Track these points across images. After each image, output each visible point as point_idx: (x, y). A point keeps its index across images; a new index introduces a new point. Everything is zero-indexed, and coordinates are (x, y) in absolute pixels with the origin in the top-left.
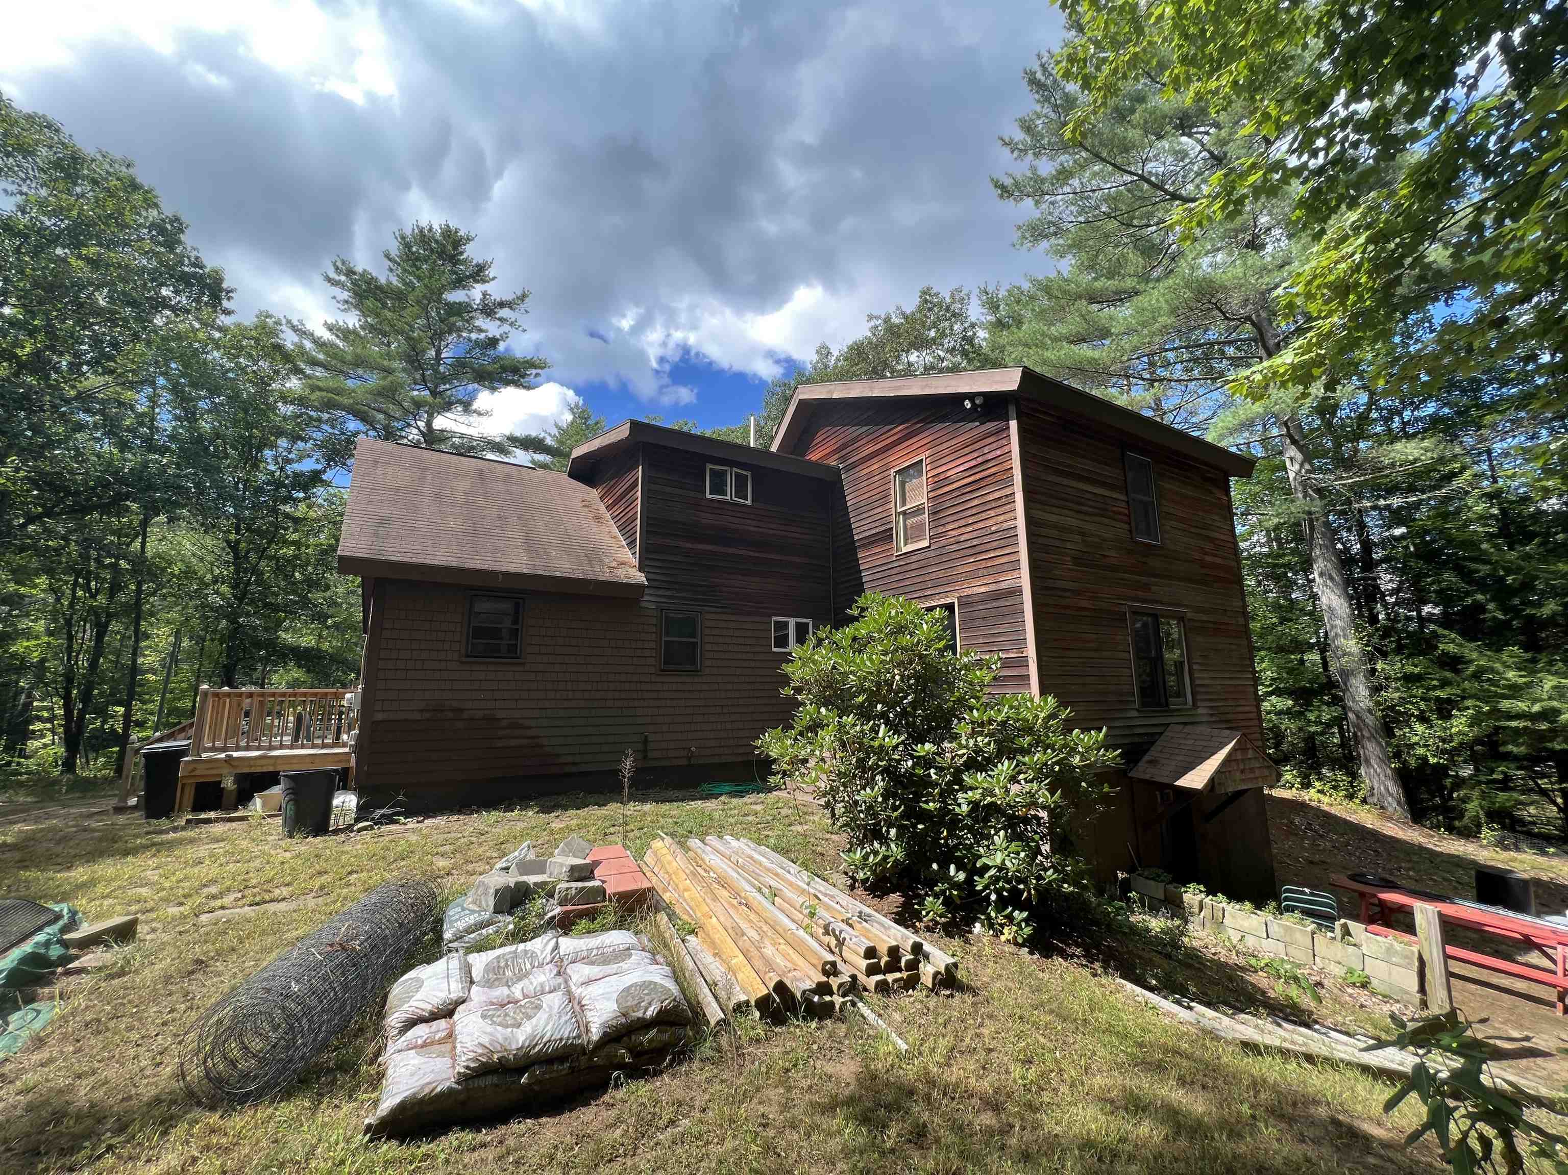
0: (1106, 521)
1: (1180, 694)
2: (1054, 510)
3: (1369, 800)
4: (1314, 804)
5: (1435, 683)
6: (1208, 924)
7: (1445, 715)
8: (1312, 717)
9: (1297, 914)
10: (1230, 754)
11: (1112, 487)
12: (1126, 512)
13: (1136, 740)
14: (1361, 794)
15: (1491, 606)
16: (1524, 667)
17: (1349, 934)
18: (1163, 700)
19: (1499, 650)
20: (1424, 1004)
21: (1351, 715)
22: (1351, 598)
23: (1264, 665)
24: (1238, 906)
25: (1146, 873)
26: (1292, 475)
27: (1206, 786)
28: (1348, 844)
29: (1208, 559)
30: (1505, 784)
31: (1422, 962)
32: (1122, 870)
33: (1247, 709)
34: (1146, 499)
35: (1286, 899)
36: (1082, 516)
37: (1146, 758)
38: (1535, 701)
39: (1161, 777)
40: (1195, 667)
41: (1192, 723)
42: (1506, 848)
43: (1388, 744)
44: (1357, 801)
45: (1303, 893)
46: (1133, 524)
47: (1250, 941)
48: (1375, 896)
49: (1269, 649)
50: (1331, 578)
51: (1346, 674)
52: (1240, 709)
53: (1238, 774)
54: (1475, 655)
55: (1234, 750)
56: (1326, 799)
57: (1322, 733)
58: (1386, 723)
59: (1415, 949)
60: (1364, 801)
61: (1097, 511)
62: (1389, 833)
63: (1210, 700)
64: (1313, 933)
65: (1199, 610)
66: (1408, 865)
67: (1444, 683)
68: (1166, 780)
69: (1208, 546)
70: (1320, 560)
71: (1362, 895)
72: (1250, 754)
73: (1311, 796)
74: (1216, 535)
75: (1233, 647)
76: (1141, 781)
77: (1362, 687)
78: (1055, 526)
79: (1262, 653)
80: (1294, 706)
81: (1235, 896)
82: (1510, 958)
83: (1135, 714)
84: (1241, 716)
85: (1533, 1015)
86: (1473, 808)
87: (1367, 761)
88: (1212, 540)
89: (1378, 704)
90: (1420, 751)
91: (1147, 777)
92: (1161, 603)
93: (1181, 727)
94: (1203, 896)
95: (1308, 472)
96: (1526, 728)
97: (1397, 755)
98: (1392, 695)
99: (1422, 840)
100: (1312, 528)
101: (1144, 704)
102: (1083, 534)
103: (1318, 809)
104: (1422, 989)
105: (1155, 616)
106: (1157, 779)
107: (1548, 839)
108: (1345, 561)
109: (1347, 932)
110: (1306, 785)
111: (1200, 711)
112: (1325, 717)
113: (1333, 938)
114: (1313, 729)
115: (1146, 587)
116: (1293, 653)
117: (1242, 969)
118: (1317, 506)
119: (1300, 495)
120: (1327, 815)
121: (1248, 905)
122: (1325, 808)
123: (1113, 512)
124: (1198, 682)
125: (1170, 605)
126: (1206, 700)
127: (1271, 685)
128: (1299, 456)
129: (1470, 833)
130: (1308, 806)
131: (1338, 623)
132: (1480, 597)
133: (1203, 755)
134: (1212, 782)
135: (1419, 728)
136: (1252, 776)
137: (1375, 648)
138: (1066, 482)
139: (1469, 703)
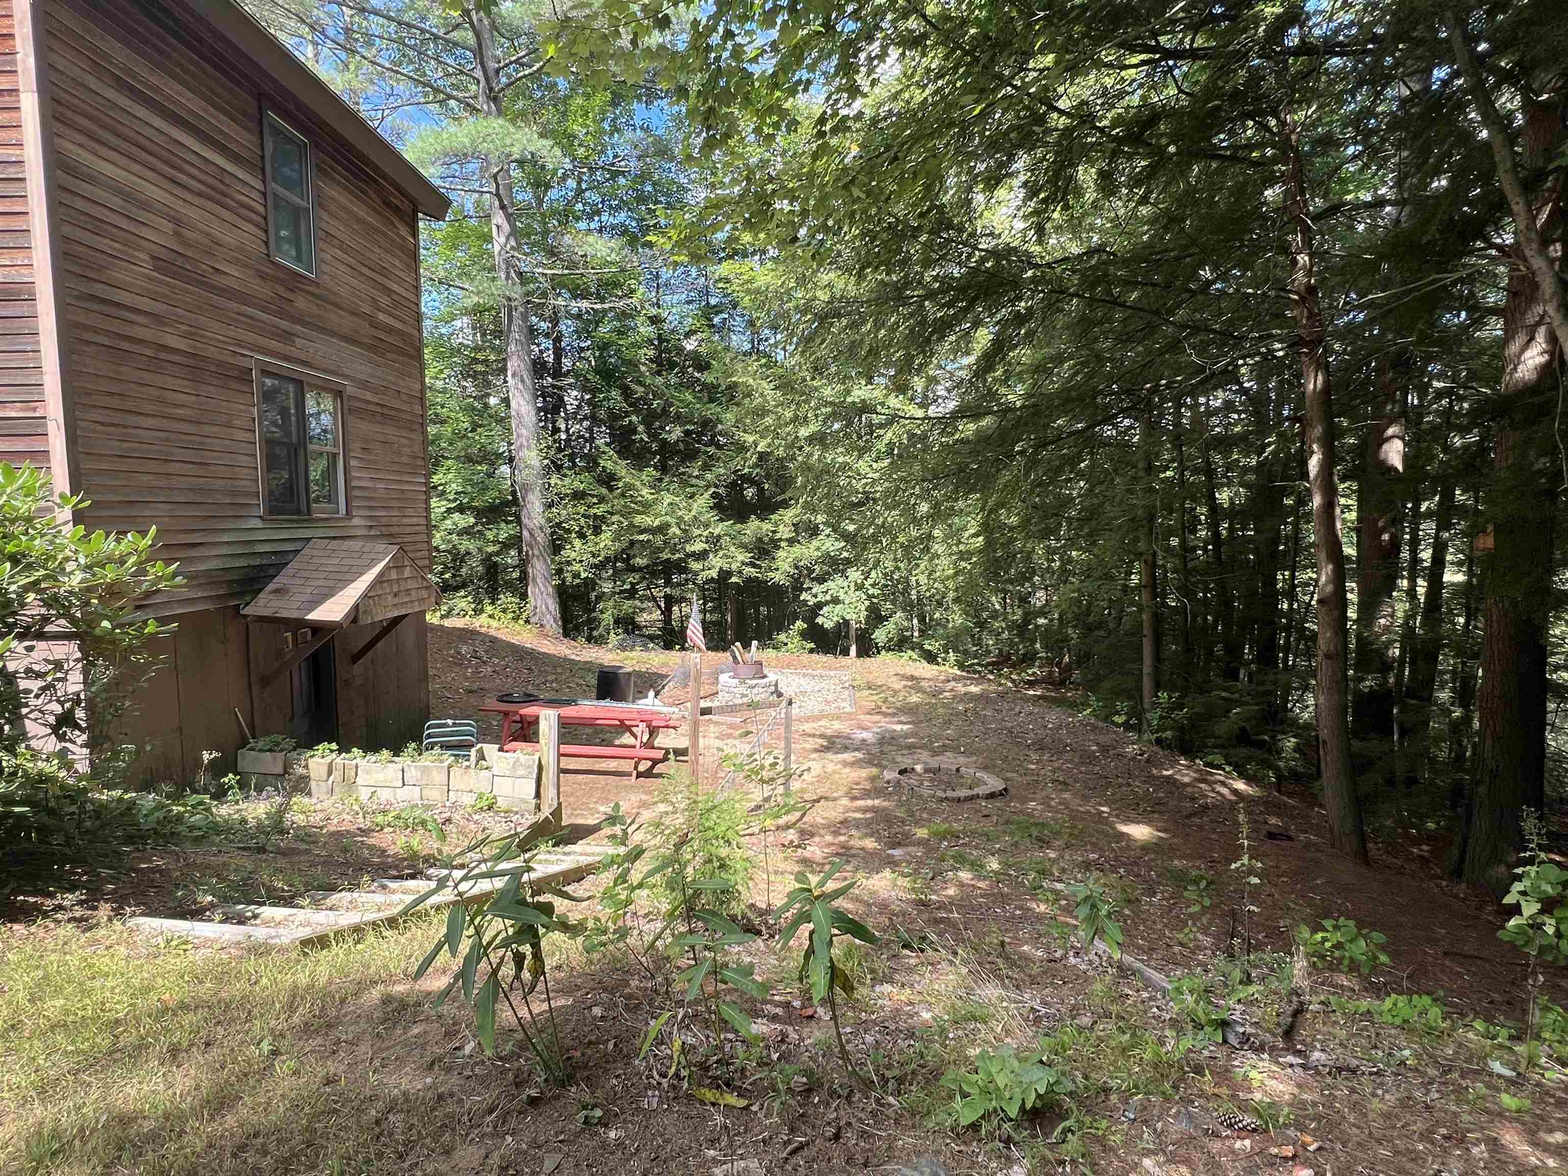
0: (226, 214)
1: (331, 498)
2: (113, 155)
3: (532, 620)
4: (483, 630)
5: (595, 500)
6: (336, 790)
7: (597, 531)
8: (490, 535)
9: (437, 750)
10: (381, 574)
11: (236, 158)
12: (261, 209)
13: (257, 562)
14: (524, 616)
15: (641, 428)
16: (655, 486)
17: (484, 759)
18: (304, 507)
19: (641, 470)
20: (538, 808)
21: (525, 533)
22: (539, 410)
23: (450, 476)
24: (374, 758)
25: (260, 744)
26: (497, 248)
27: (347, 615)
28: (507, 666)
29: (381, 316)
30: (631, 593)
31: (540, 768)
32: (210, 749)
33: (415, 520)
34: (297, 200)
35: (429, 736)
36: (177, 191)
37: (271, 586)
38: (656, 516)
39: (288, 609)
40: (353, 463)
41: (342, 538)
42: (624, 649)
43: (553, 561)
44: (521, 622)
45: (445, 725)
46: (272, 231)
47: (384, 795)
48: (516, 713)
49: (457, 458)
50: (523, 381)
51: (526, 488)
52: (406, 521)
53: (390, 597)
54: (623, 473)
55: (387, 568)
56: (494, 623)
57: (498, 554)
58: (554, 541)
59: (536, 757)
60: (527, 621)
61: (202, 187)
62: (544, 650)
63: (370, 508)
64: (450, 767)
65: (364, 385)
66: (552, 677)
67: (602, 500)
68: (295, 615)
69: (384, 301)
70: (515, 358)
71: (506, 714)
72: (407, 573)
73: (481, 623)
74: (395, 287)
75: (403, 441)
76: (261, 619)
77: (537, 503)
78: (118, 190)
79: (450, 462)
80: (476, 524)
81: (371, 746)
82: (610, 744)
83: (259, 524)
84: (408, 530)
85: (617, 787)
86: (607, 618)
87: (534, 580)
88: (388, 291)
89: (549, 520)
90: (576, 567)
91: (267, 613)
92: (311, 367)
93: (326, 541)
94: (334, 755)
95: (512, 248)
96: (649, 541)
97: (559, 572)
98: (562, 512)
99: (567, 652)
100: (510, 321)
101: (272, 510)
102: (177, 221)
103: (486, 635)
104: (538, 795)
105: (300, 385)
106: (285, 614)
107: (652, 638)
108: (538, 368)
109: (481, 757)
110: (478, 612)
111: (356, 521)
112: (503, 536)
113: (468, 767)
114: (491, 549)
115: (286, 336)
116: (480, 464)
117: (364, 832)
118: (517, 292)
119: (503, 276)
120: (494, 640)
121: (385, 754)
122: (493, 632)
123: (239, 203)
124: (355, 483)
125: (325, 371)
126: (364, 507)
127: (455, 500)
128: (506, 228)
129: (600, 641)
130: (479, 633)
131: (524, 432)
132: (634, 418)
133: (348, 576)
134: (355, 612)
135: (577, 543)
136: (406, 599)
137: (553, 462)
138: (142, 112)
139: (615, 518)
